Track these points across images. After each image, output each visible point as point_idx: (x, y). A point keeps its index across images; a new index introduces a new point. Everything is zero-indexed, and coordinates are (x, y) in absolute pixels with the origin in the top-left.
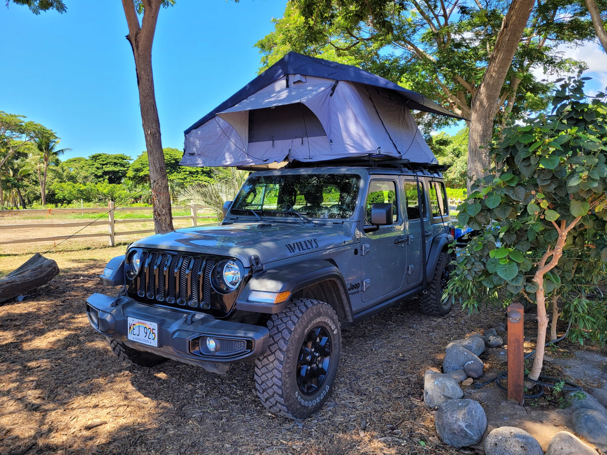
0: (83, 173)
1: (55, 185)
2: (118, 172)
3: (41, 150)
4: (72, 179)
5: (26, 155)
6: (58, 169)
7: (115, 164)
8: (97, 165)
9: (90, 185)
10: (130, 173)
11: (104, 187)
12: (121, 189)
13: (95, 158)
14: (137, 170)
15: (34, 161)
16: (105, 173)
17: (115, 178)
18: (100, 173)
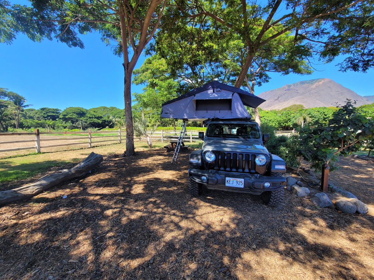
0: (37, 116)
1: (22, 120)
2: (55, 116)
3: (16, 105)
4: (31, 117)
5: (6, 106)
6: (24, 113)
7: (53, 112)
8: (44, 112)
9: (42, 121)
10: (61, 116)
11: (51, 122)
12: (58, 123)
13: (43, 109)
14: (64, 115)
15: (11, 109)
16: (48, 116)
17: (54, 118)
18: (46, 116)
